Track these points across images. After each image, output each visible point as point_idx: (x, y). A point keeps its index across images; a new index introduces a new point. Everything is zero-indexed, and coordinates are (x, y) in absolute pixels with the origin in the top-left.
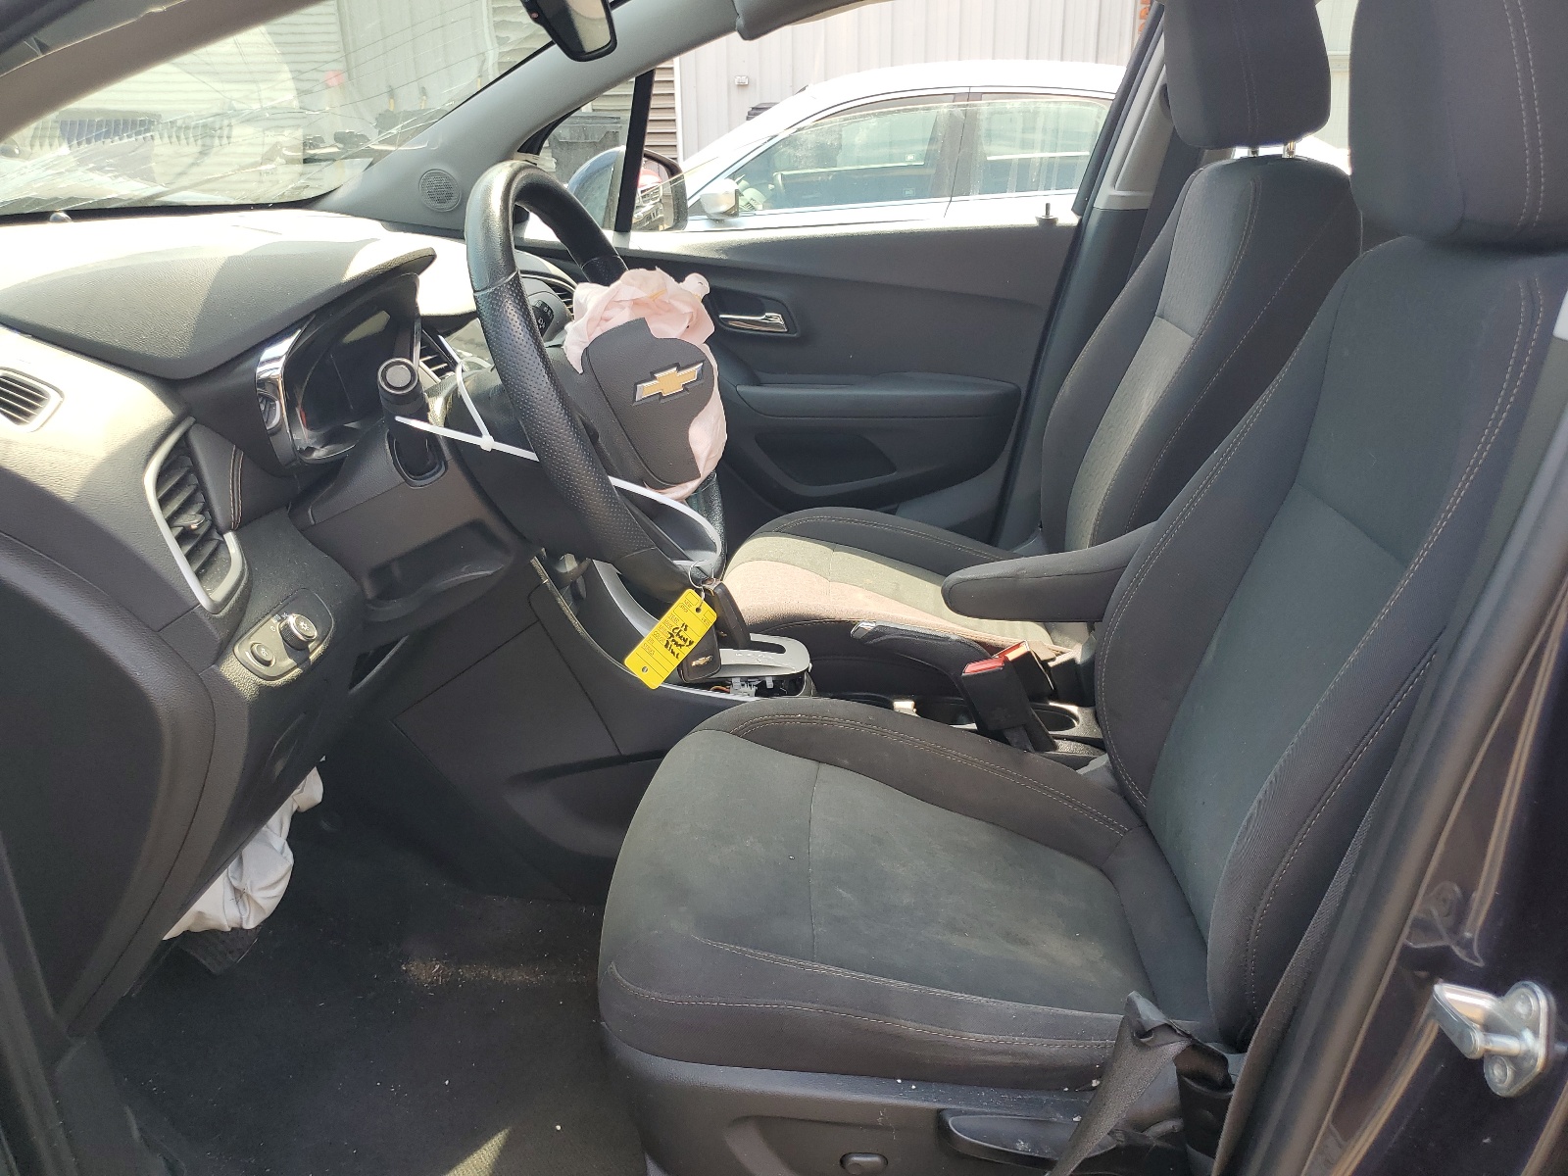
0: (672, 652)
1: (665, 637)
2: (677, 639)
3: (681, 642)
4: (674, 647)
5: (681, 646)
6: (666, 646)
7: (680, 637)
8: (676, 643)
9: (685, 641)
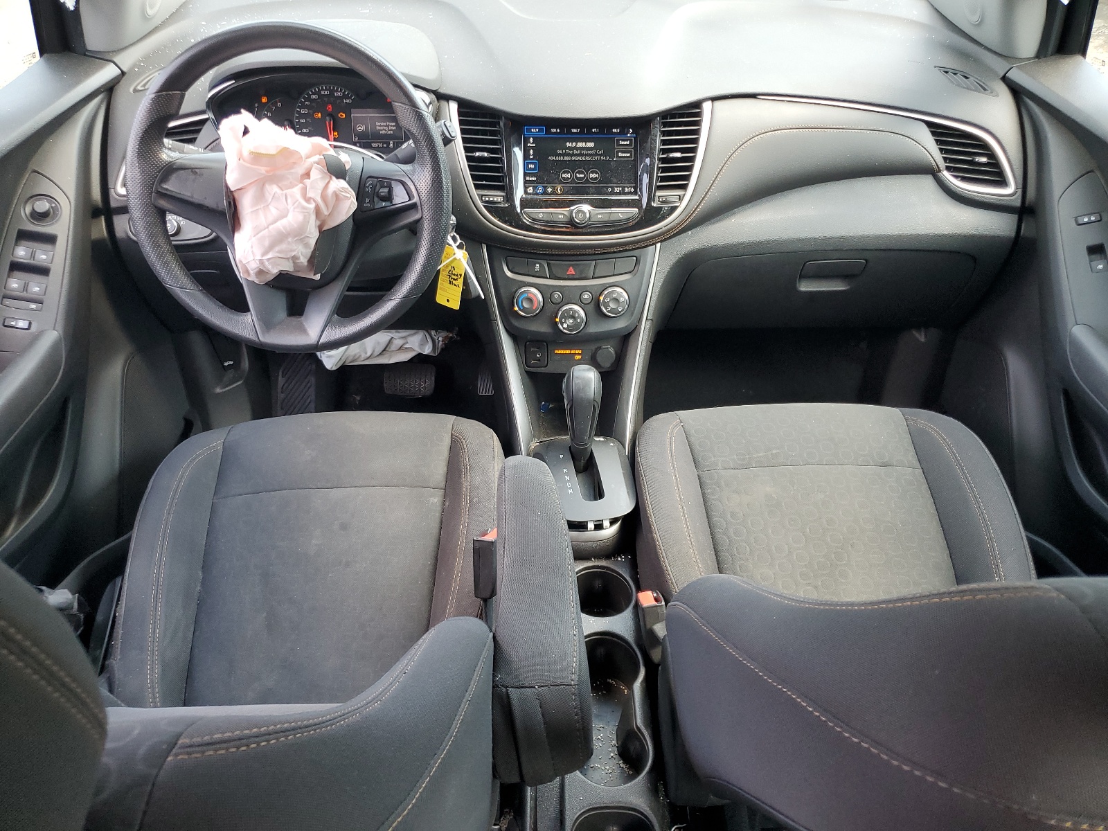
0: (455, 285)
1: (447, 279)
2: (453, 277)
3: (456, 277)
4: (454, 282)
5: (457, 279)
6: (450, 283)
7: (454, 275)
8: (454, 279)
9: (457, 275)
